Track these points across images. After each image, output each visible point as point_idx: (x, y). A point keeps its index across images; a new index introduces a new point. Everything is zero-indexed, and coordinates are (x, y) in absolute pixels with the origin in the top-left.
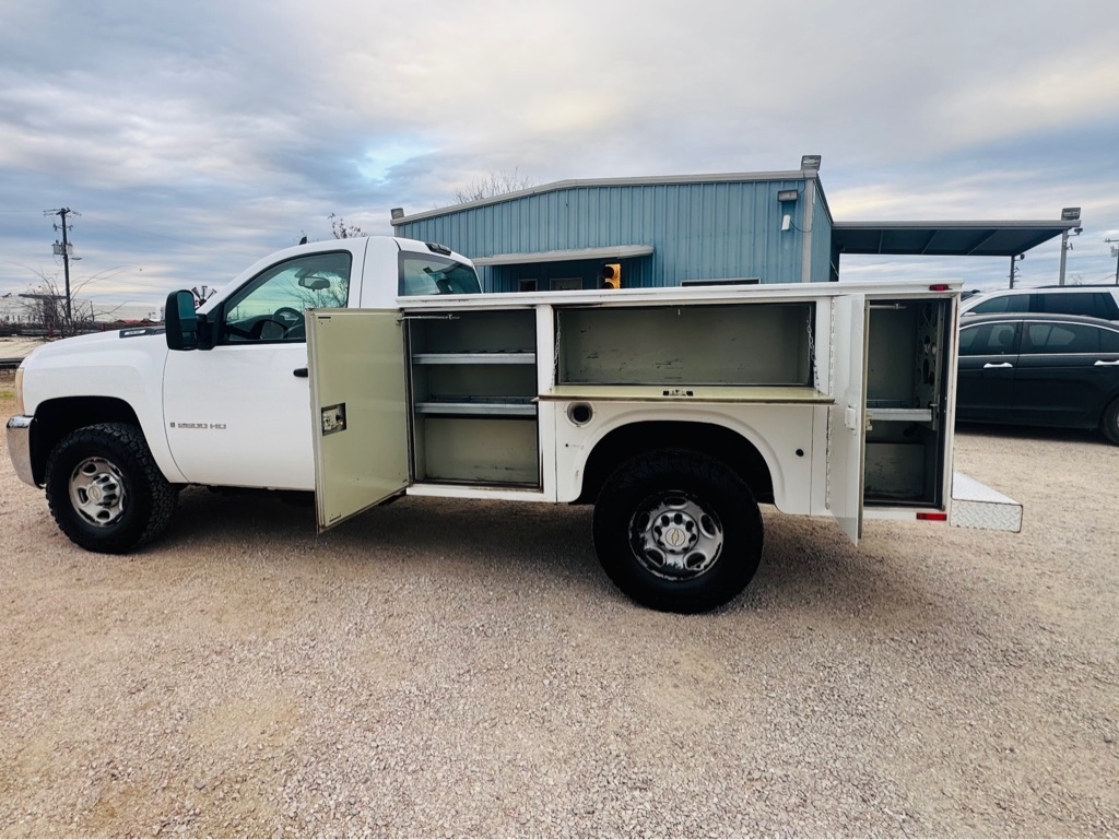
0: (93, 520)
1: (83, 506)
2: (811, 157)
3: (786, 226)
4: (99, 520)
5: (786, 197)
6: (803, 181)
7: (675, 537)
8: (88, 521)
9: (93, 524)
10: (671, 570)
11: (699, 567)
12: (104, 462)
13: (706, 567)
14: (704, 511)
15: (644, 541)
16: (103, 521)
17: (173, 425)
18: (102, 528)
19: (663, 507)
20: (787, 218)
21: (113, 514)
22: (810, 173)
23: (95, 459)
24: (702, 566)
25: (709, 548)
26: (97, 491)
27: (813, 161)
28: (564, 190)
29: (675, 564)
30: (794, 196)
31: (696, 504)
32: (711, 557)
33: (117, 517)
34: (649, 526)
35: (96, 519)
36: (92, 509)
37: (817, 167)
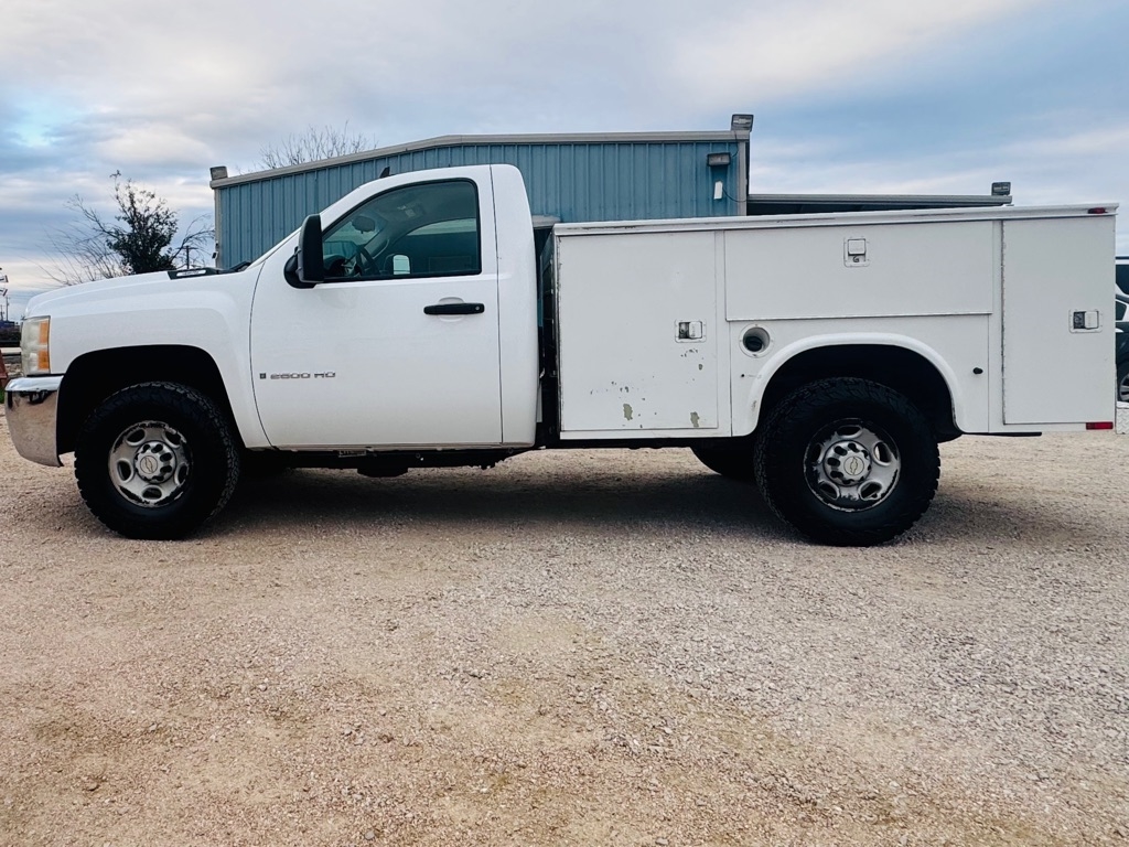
0: (139, 500)
1: (126, 484)
2: (742, 116)
3: (718, 195)
4: (148, 500)
5: (718, 160)
6: (736, 143)
7: (853, 465)
8: (133, 501)
9: (140, 504)
10: (847, 502)
11: (875, 496)
12: (159, 426)
13: (883, 495)
14: (879, 438)
15: (817, 475)
16: (153, 501)
17: (263, 376)
18: (153, 509)
19: (835, 437)
20: (719, 186)
21: (166, 493)
22: (741, 134)
23: (147, 423)
24: (879, 495)
25: (885, 476)
26: (150, 464)
27: (744, 121)
28: (444, 147)
29: (850, 496)
30: (726, 160)
31: (871, 431)
32: (889, 484)
33: (174, 494)
34: (820, 459)
35: (144, 499)
36: (136, 487)
37: (749, 127)
